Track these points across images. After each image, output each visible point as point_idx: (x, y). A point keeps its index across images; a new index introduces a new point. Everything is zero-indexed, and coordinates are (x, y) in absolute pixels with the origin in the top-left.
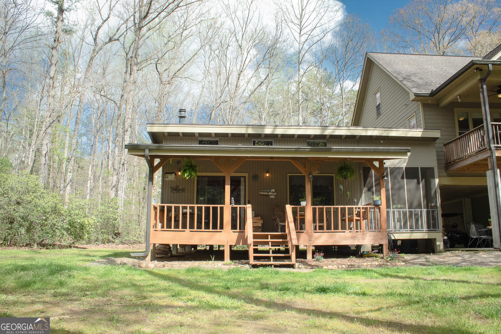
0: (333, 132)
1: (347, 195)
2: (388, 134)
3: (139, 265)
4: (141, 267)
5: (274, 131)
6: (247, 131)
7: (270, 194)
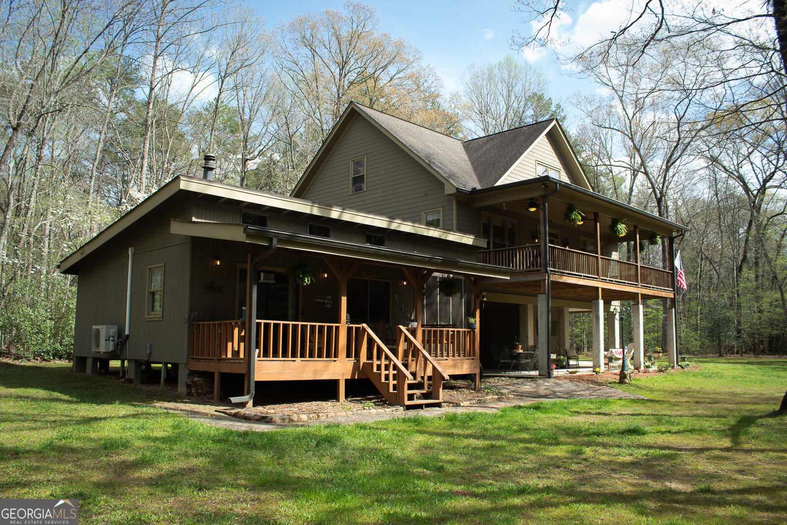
0: (399, 226)
1: (401, 308)
2: (446, 237)
3: (289, 418)
4: (292, 420)
5: (340, 216)
6: (312, 210)
7: (326, 301)
